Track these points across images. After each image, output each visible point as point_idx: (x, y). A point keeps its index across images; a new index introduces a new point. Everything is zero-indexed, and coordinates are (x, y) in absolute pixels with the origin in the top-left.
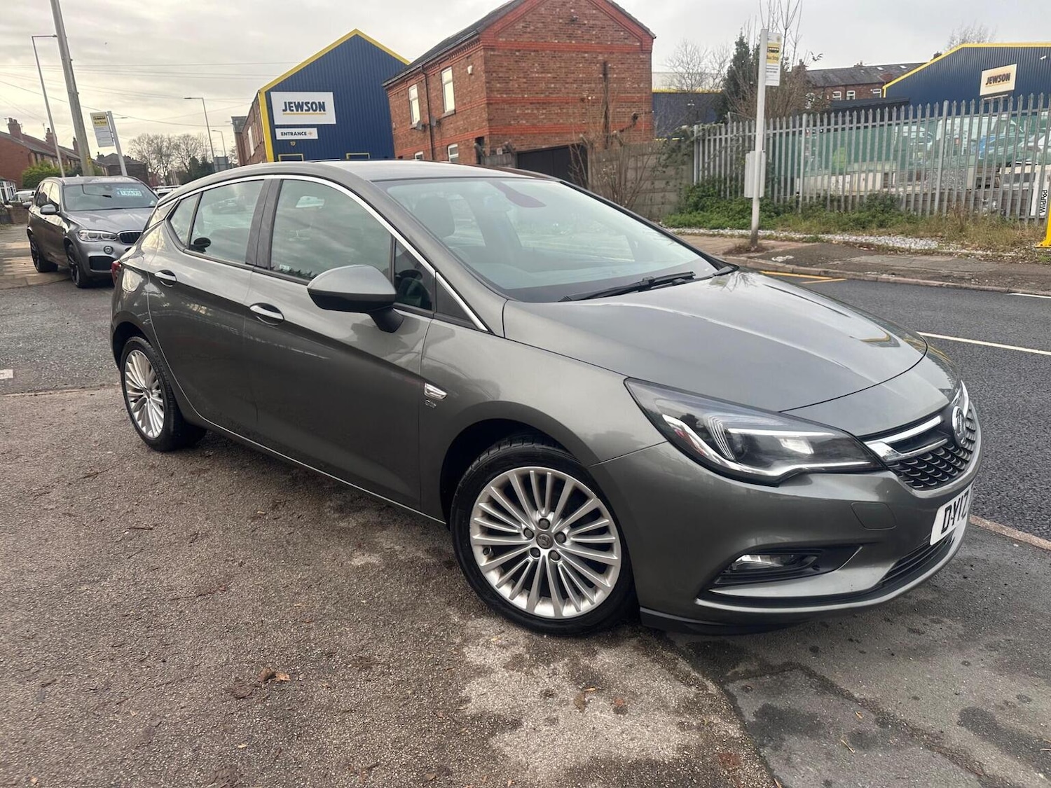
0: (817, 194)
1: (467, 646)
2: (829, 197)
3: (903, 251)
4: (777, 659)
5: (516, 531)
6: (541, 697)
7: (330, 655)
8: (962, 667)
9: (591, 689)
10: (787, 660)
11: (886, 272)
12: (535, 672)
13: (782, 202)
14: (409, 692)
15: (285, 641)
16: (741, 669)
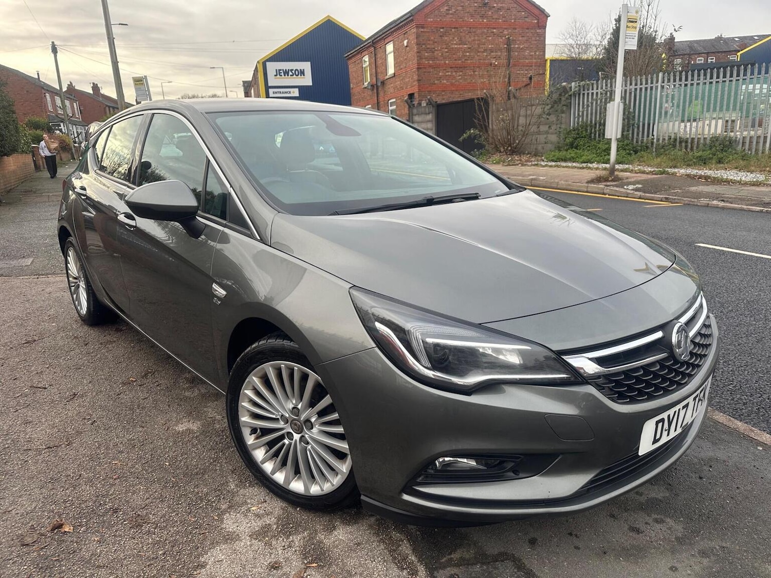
0: (669, 136)
1: (229, 512)
2: (678, 140)
3: (734, 182)
4: (493, 548)
5: (274, 416)
6: (267, 568)
7: (116, 511)
8: (668, 572)
9: (314, 565)
10: (503, 550)
11: (717, 199)
12: (274, 543)
13: (640, 143)
14: (160, 553)
15: (87, 494)
16: (456, 556)
